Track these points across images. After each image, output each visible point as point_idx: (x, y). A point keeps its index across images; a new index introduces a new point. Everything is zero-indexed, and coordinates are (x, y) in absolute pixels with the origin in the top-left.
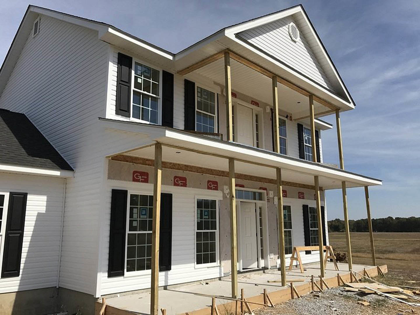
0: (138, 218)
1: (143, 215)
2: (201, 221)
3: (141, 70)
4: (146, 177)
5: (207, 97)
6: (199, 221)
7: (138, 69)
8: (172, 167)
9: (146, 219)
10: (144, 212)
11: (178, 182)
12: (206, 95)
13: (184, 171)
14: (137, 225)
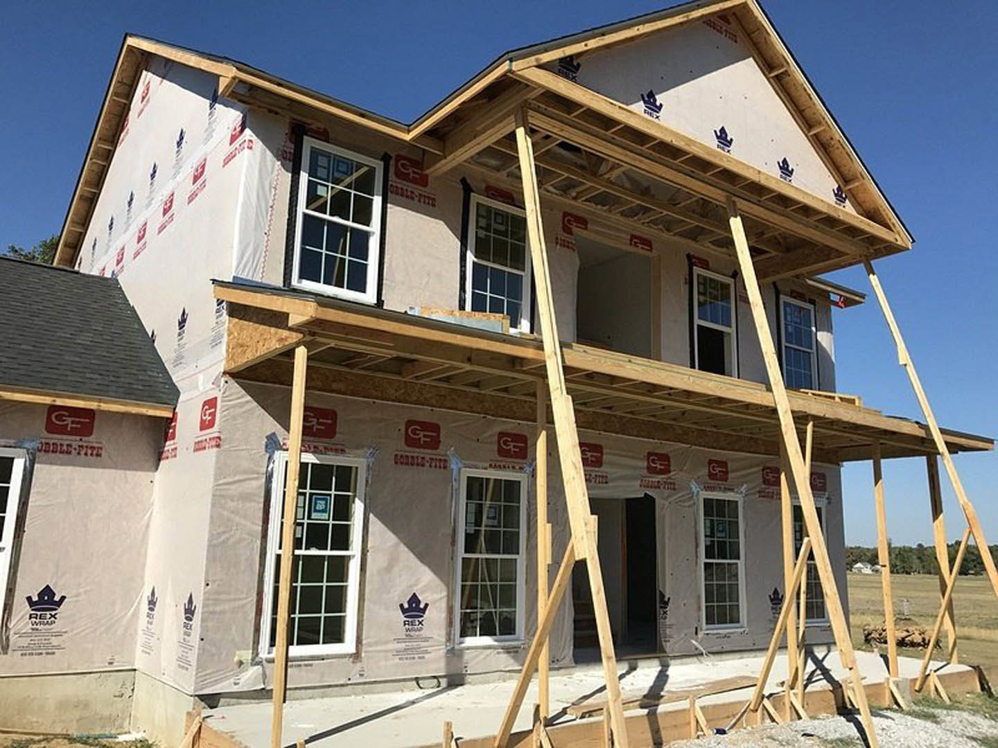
0: (303, 519)
1: (319, 511)
2: (475, 530)
3: (326, 165)
4: (330, 422)
5: (503, 228)
6: (472, 532)
7: (320, 163)
8: (402, 398)
9: (327, 522)
10: (320, 505)
11: (418, 434)
12: (502, 224)
13: (434, 409)
14: (302, 535)
